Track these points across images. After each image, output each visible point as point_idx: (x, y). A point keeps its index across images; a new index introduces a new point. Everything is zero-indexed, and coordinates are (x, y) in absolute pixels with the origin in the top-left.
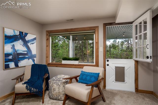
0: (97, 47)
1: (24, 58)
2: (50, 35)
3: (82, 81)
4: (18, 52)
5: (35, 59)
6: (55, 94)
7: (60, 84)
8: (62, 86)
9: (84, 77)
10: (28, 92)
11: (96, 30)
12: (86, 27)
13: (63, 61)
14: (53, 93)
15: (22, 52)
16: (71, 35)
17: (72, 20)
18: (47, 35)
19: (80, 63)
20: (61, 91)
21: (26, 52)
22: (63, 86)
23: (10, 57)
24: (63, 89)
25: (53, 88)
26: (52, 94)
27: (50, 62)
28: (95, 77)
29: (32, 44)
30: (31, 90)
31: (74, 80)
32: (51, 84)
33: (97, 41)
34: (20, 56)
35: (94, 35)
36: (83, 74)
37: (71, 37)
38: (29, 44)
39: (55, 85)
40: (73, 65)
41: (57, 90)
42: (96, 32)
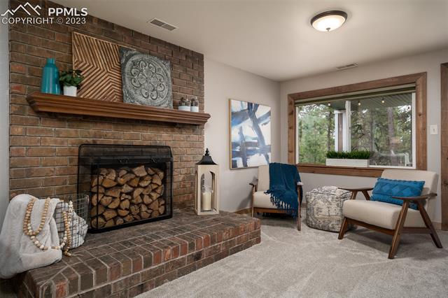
0: (421, 126)
1: (254, 152)
2: (296, 103)
3: (381, 197)
4: (247, 140)
5: (269, 154)
6: (321, 218)
7: (330, 199)
8: (334, 205)
9: (386, 189)
10: (275, 207)
11: (419, 82)
12: (388, 79)
13: (327, 160)
14: (316, 216)
15: (252, 141)
16: (349, 100)
17: (352, 65)
18: (290, 104)
19: (371, 166)
20: (333, 213)
21: (256, 141)
22: (338, 205)
23: (238, 149)
24: (338, 211)
25: (315, 207)
26: (316, 218)
27: (297, 162)
28: (412, 189)
29: (265, 124)
30: (279, 205)
31: (360, 194)
32: (312, 200)
33: (421, 111)
34: (249, 148)
35: (414, 95)
36: (383, 183)
37: (348, 104)
38: (260, 125)
39: (320, 202)
40: (355, 168)
41: (325, 211)
42: (420, 88)
